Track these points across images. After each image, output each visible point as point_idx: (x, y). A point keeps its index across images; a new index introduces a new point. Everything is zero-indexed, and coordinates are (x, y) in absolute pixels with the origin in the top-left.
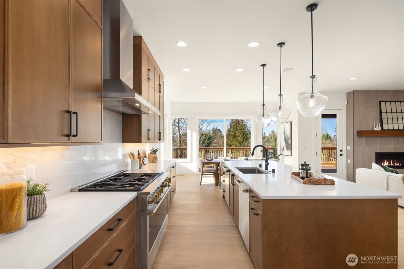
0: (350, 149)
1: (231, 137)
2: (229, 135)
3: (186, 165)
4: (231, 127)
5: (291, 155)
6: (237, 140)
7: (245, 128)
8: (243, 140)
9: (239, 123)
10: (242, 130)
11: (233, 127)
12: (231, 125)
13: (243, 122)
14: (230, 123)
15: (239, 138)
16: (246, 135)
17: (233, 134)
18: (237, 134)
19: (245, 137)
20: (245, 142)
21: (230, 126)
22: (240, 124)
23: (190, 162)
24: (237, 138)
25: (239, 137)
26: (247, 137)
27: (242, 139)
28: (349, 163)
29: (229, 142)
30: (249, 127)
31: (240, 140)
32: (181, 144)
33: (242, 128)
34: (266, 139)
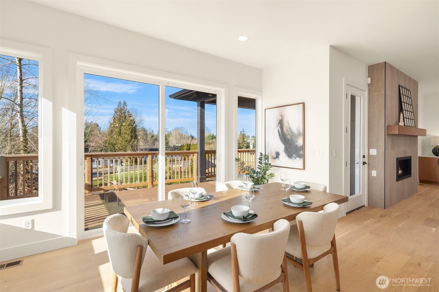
0: (376, 154)
1: (115, 134)
2: (112, 131)
3: (33, 221)
4: (115, 121)
5: (304, 169)
6: (123, 138)
7: (133, 124)
8: (130, 138)
9: (125, 117)
10: (130, 126)
11: (118, 122)
12: (115, 119)
13: (131, 116)
14: (114, 117)
15: (126, 136)
16: (134, 132)
17: (117, 130)
18: (123, 130)
19: (133, 135)
20: (133, 140)
21: (113, 120)
22: (127, 118)
23: (51, 207)
24: (123, 135)
25: (126, 134)
26: (136, 134)
27: (130, 136)
28: (373, 175)
29: (112, 141)
30: (138, 122)
31: (127, 138)
32: (27, 143)
33: (130, 123)
34: (155, 137)
